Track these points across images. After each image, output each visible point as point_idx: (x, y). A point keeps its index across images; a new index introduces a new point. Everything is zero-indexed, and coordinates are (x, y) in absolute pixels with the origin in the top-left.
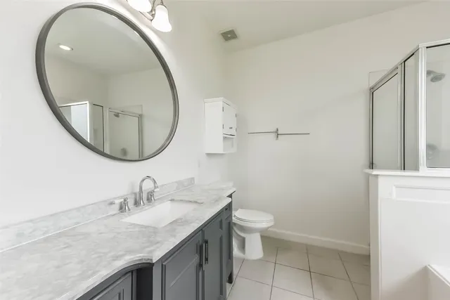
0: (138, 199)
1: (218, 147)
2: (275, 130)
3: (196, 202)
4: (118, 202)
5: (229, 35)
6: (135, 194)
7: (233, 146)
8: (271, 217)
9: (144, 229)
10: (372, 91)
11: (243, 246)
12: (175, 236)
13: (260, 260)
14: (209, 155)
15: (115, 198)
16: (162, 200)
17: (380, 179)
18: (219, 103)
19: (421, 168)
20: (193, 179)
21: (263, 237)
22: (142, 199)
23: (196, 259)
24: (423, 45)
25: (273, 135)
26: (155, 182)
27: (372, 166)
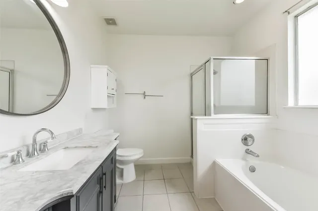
0: (31, 151)
1: (104, 103)
2: (143, 93)
3: (90, 147)
4: (10, 155)
5: (111, 22)
6: (28, 146)
7: (113, 103)
8: (141, 151)
9: (51, 173)
10: (192, 75)
11: (122, 176)
12: (85, 173)
13: (134, 181)
14: (94, 109)
15: (7, 151)
16: (55, 149)
17: (198, 121)
18: (104, 69)
19: (212, 115)
20: (81, 130)
21: (135, 166)
22: (36, 149)
23: (97, 188)
24: (212, 57)
25: (142, 96)
26: (52, 133)
27: (192, 114)
